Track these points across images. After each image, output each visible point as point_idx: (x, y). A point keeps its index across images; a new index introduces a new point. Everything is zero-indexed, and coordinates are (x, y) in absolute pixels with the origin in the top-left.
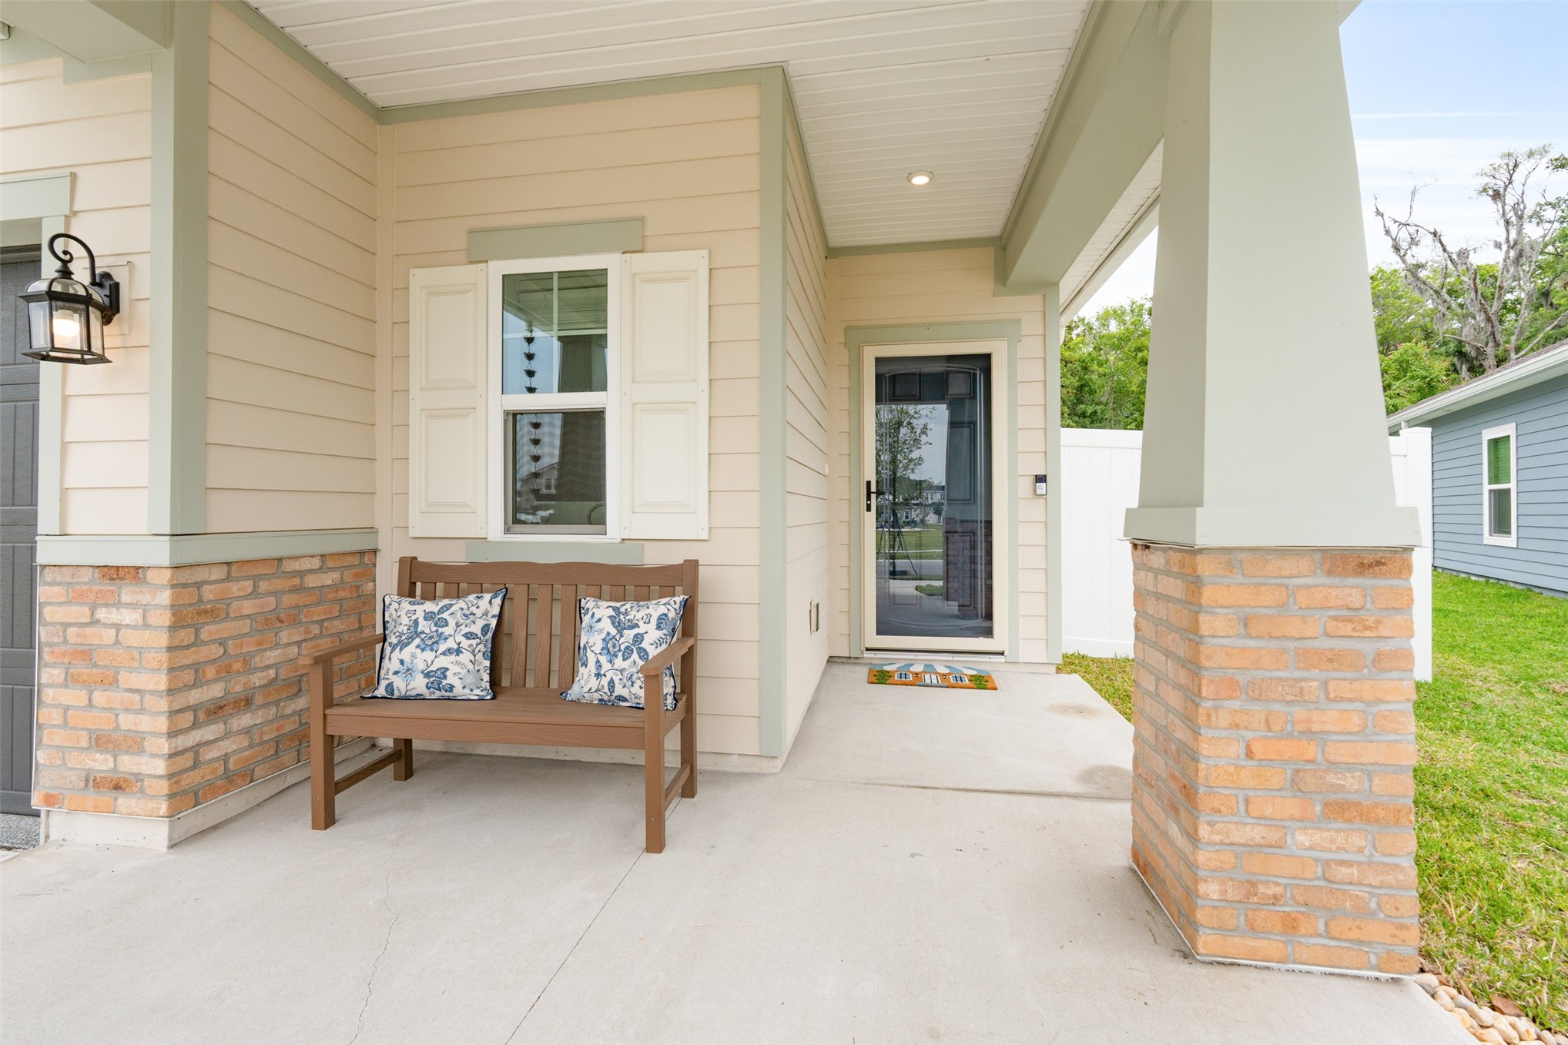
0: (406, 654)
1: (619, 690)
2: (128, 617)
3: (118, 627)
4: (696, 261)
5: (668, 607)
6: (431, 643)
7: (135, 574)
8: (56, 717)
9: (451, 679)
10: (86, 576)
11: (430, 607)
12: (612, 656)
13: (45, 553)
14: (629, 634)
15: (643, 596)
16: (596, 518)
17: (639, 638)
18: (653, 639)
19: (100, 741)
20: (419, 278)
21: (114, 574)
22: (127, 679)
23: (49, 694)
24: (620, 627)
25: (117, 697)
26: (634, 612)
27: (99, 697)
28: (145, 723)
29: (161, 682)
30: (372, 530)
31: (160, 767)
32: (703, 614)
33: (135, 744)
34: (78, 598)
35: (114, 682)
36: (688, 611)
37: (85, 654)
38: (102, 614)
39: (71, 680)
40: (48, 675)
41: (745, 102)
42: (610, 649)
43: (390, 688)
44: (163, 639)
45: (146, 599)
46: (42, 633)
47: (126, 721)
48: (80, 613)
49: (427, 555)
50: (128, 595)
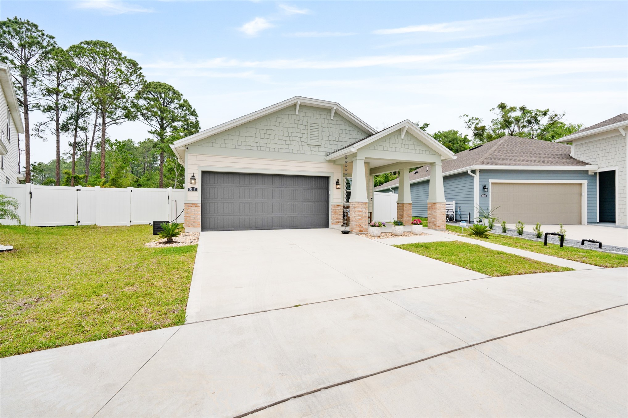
2: (339, 209)
7: (340, 205)
8: (333, 217)
13: (330, 203)
19: (337, 219)
21: (336, 205)
22: (339, 214)
23: (332, 215)
27: (337, 215)
28: (341, 217)
33: (340, 219)
34: (335, 207)
37: (335, 212)
38: (337, 209)
39: (334, 214)
44: (342, 211)
45: (341, 207)
47: (339, 217)
48: (335, 209)
50: (339, 207)
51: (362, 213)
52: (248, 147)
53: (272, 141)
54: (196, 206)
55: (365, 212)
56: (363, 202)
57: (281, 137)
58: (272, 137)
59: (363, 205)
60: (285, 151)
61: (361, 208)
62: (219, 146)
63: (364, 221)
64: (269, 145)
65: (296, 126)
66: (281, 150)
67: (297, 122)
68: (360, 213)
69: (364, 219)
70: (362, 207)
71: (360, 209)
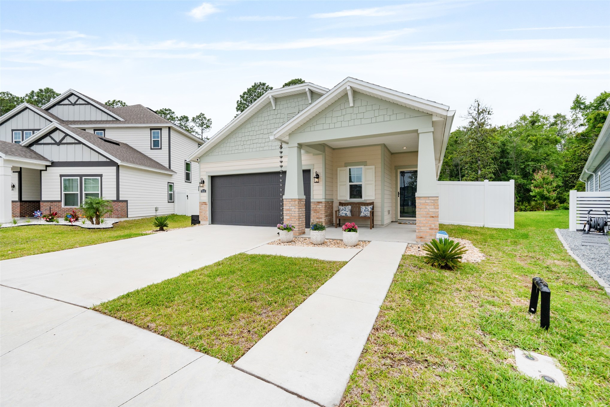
0: (343, 211)
1: (366, 215)
2: (320, 206)
3: (319, 207)
4: (373, 167)
5: (371, 206)
6: (345, 210)
7: (321, 202)
8: (313, 216)
9: (347, 214)
10: (316, 203)
11: (345, 207)
12: (365, 212)
13: (312, 201)
14: (367, 209)
15: (368, 205)
16: (361, 197)
17: (368, 210)
18: (370, 210)
19: (318, 218)
20: (339, 169)
21: (319, 202)
22: (320, 212)
23: (312, 214)
24: (366, 209)
25: (319, 214)
26: (367, 207)
27: (317, 214)
28: (322, 216)
29: (324, 212)
30: (333, 199)
31: (324, 220)
32: (374, 208)
33: (321, 218)
34: (315, 205)
35: (319, 212)
36: (373, 207)
37: (316, 210)
38: (317, 206)
39: (314, 212)
40: (312, 212)
41: (379, 148)
42: (365, 211)
43: (341, 215)
44: (324, 208)
45: (322, 204)
46: (311, 208)
47: (320, 216)
48: (315, 206)
49: (341, 202)
50: (320, 204)
51: (291, 212)
52: (236, 151)
53: (254, 142)
54: (205, 204)
55: (295, 211)
56: (291, 199)
57: (261, 136)
58: (254, 138)
59: (291, 203)
60: (265, 148)
61: (290, 207)
62: (217, 154)
63: (294, 222)
64: (252, 146)
65: (274, 121)
66: (261, 149)
67: (275, 117)
68: (288, 212)
69: (293, 220)
70: (290, 205)
71: (288, 207)
